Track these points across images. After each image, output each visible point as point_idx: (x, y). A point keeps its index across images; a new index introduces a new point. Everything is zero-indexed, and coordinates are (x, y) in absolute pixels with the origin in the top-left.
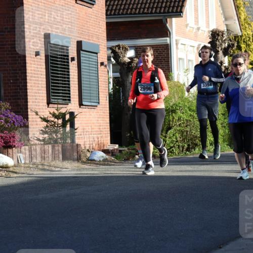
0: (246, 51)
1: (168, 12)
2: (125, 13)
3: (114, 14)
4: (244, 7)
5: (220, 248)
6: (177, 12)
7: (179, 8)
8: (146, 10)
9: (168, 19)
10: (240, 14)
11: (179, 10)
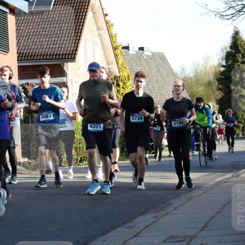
0: (123, 88)
1: (65, 59)
2: (32, 59)
3: (24, 60)
4: (121, 55)
5: (104, 235)
6: (71, 58)
7: (73, 55)
8: (48, 56)
9: (65, 64)
10: (118, 60)
11: (73, 57)
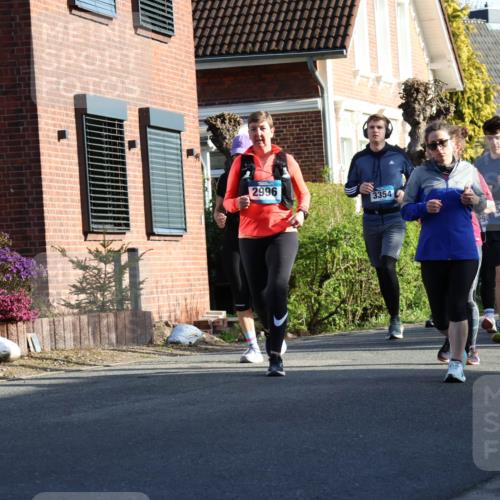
0: (472, 122)
1: (318, 48)
2: (232, 51)
3: (212, 54)
4: (468, 35)
6: (334, 47)
7: (340, 39)
8: (274, 44)
9: (318, 62)
10: (459, 48)
11: (338, 44)
